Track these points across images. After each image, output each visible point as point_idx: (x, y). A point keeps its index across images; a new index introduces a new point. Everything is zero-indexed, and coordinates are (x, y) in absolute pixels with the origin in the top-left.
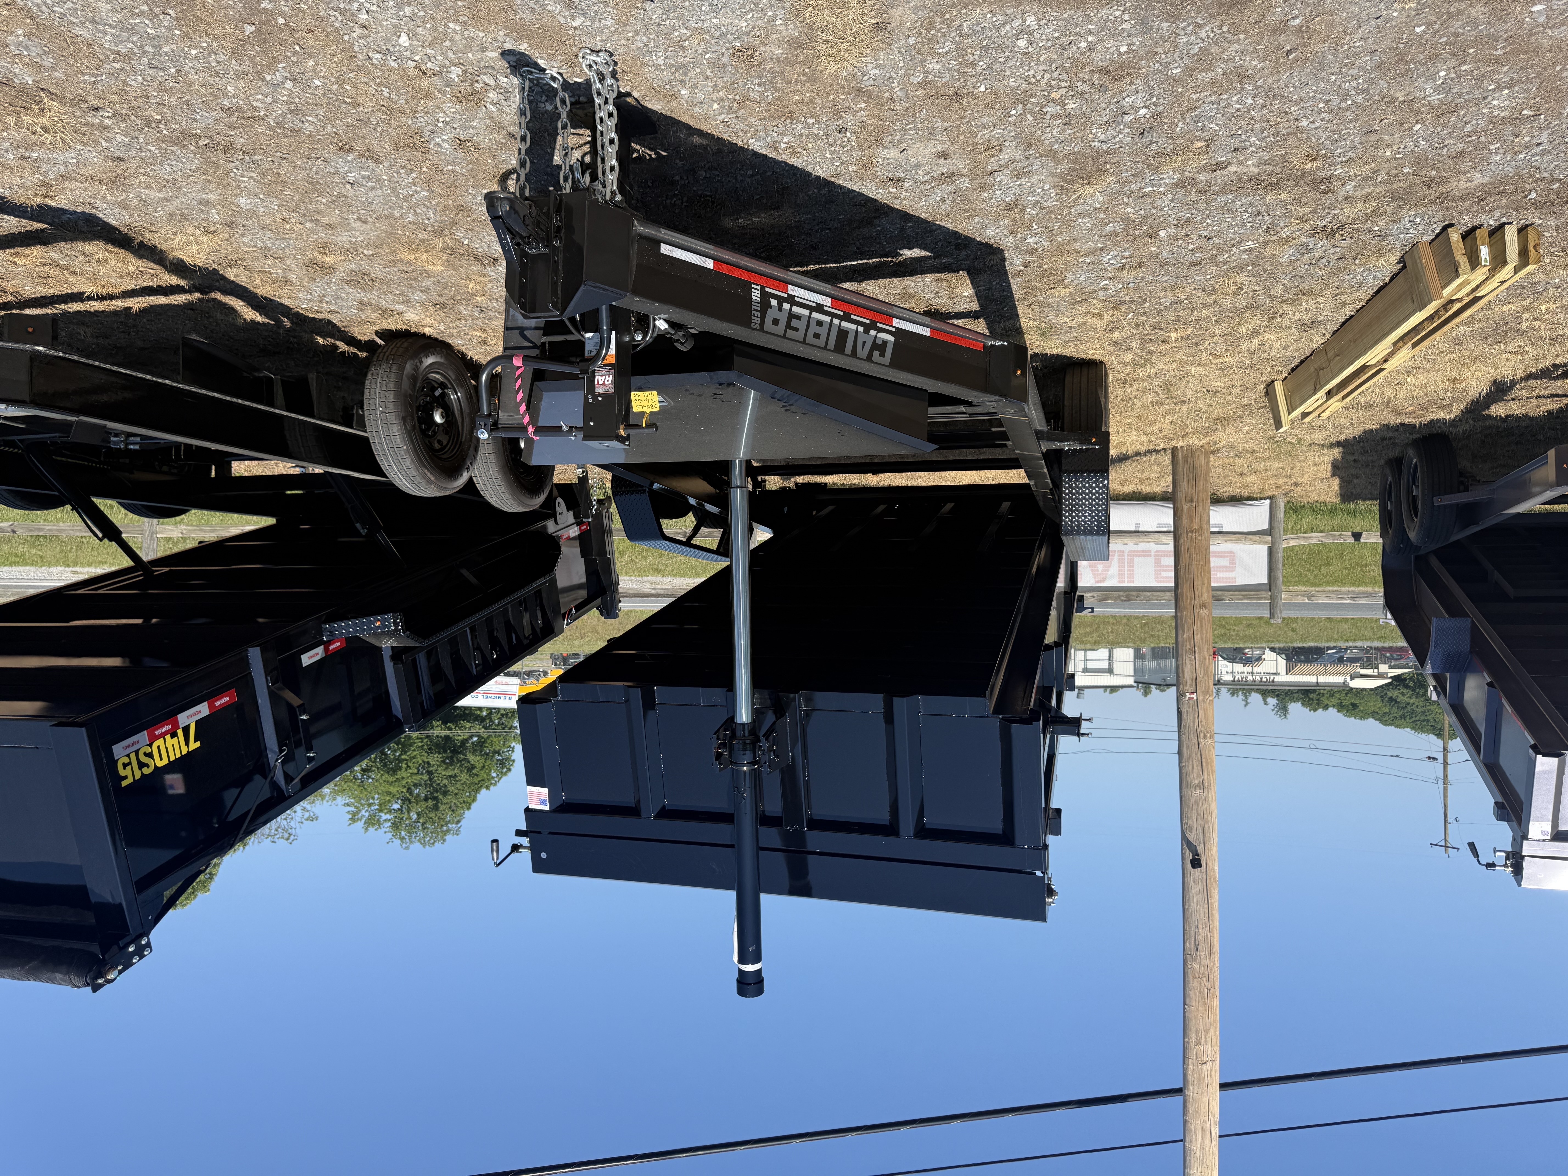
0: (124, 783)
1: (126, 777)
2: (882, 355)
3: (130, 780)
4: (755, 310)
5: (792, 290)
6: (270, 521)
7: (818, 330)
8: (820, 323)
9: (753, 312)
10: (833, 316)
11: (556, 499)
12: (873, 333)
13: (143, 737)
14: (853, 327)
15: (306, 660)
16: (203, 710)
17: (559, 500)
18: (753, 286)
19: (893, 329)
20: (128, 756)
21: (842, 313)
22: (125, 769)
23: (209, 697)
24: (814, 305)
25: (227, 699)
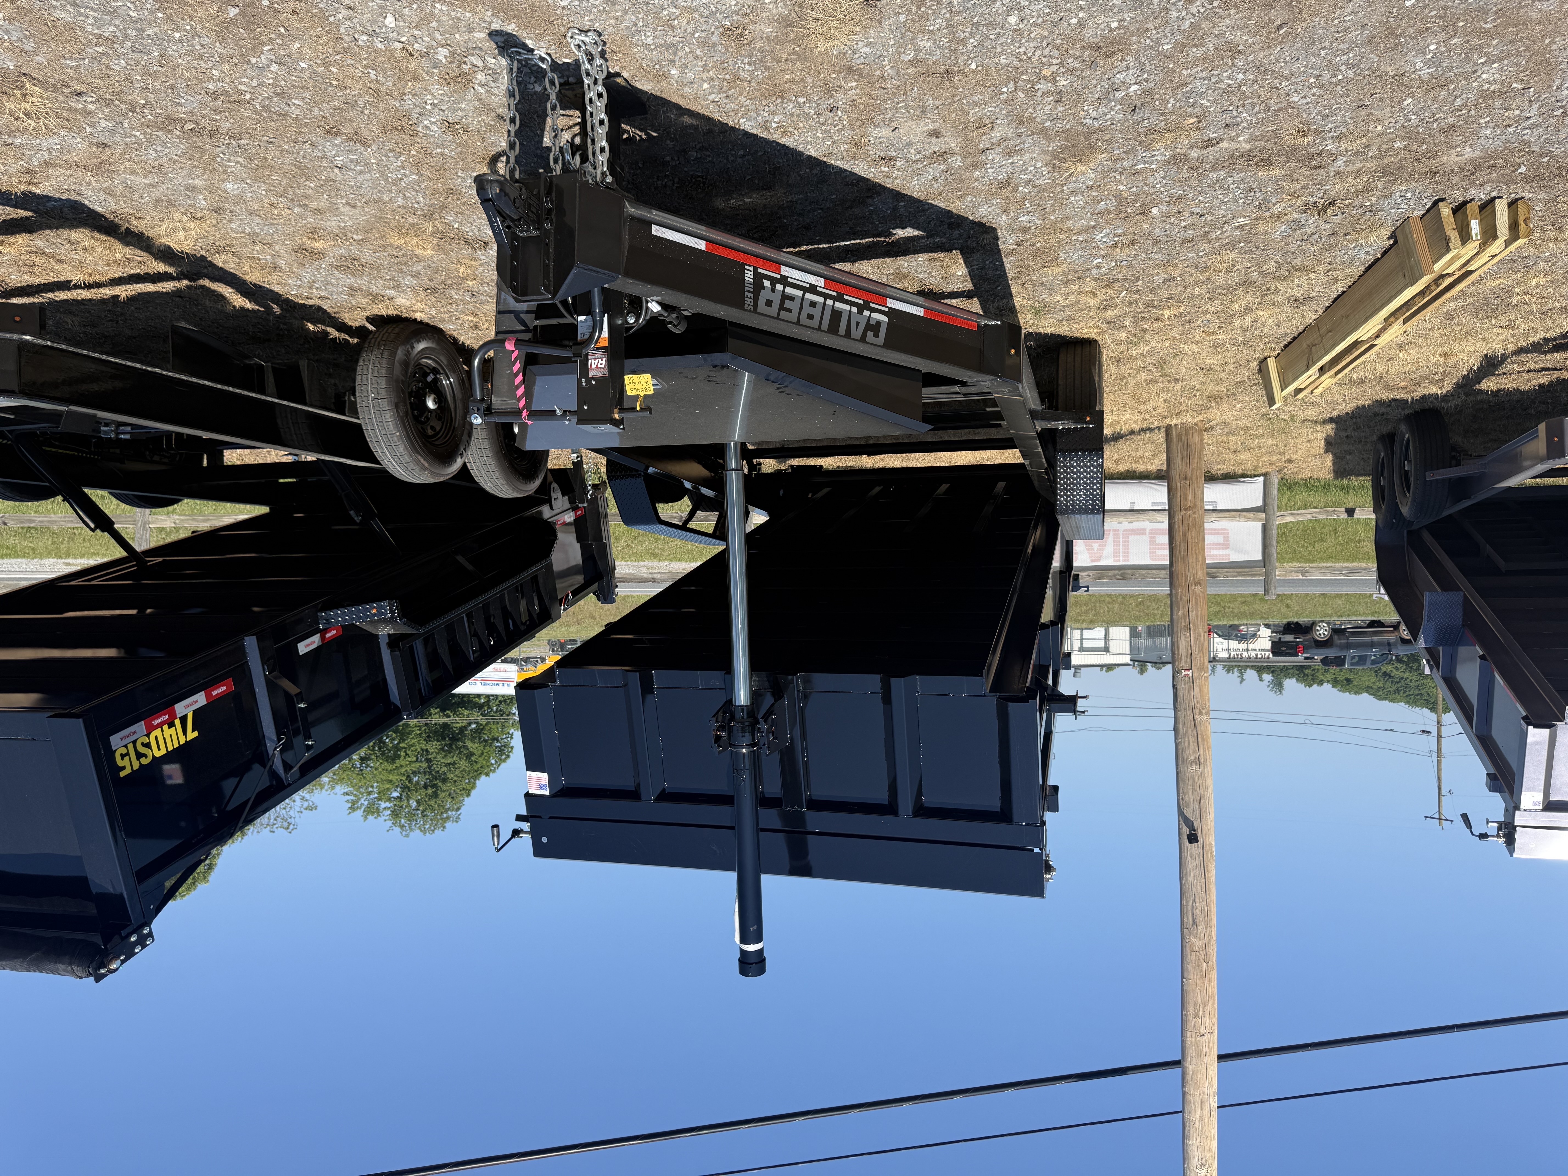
0: (122, 774)
1: (124, 768)
2: (876, 335)
3: (128, 771)
4: (748, 291)
5: (785, 271)
6: (264, 510)
7: (812, 311)
8: (813, 304)
9: (746, 294)
10: (826, 296)
11: (550, 484)
12: (866, 313)
13: (140, 727)
14: (847, 307)
15: (303, 648)
16: (200, 699)
17: (554, 485)
18: (746, 267)
19: (887, 310)
20: (126, 746)
21: (835, 294)
22: (122, 759)
23: (205, 686)
24: (807, 286)
25: (224, 688)
